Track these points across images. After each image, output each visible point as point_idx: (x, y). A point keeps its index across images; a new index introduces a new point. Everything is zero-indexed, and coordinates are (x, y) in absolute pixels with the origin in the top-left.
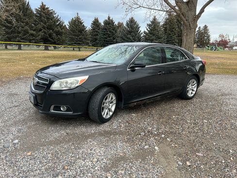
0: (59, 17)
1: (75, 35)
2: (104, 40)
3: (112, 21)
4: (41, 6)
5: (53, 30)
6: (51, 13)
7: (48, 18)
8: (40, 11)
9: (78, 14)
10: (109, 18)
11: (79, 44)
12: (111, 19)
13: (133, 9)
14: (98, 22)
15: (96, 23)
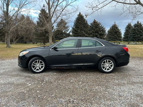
0: (102, 26)
1: (112, 35)
2: (133, 37)
3: (140, 24)
4: (94, 21)
5: (98, 33)
6: (99, 24)
7: (96, 27)
8: (93, 24)
9: (115, 22)
10: (138, 22)
11: (114, 40)
12: (140, 23)
13: (138, 15)
14: (131, 26)
15: (129, 27)
